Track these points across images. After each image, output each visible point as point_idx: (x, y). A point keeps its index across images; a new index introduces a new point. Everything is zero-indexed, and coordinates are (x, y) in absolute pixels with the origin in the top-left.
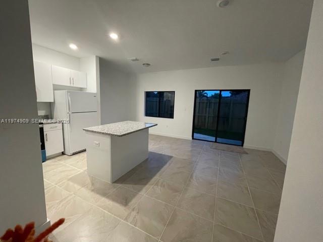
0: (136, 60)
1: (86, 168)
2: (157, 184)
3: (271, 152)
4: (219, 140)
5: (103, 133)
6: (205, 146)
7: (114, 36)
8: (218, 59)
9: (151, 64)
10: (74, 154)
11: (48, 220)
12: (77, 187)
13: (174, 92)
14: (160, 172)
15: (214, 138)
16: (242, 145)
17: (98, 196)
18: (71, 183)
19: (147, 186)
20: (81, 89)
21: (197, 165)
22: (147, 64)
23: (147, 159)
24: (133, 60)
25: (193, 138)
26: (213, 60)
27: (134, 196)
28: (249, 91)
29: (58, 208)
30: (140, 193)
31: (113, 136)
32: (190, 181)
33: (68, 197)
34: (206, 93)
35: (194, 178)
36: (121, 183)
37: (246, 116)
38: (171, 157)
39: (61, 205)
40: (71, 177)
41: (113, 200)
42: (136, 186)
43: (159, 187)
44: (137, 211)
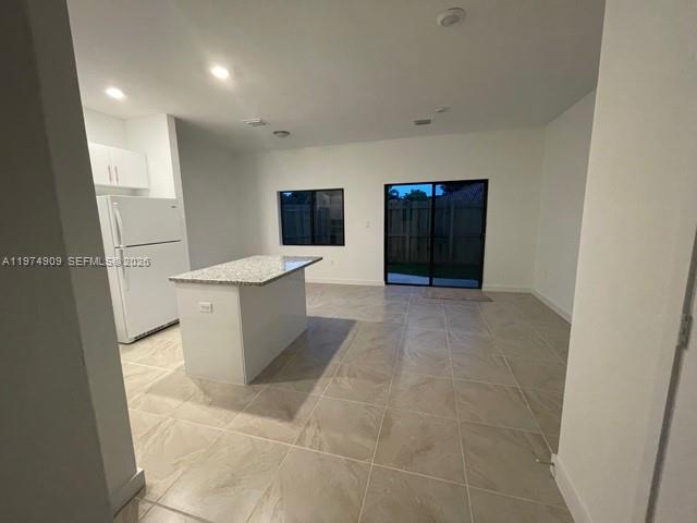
0: (262, 123)
1: (183, 362)
2: (339, 373)
3: (530, 294)
4: (435, 281)
5: (221, 283)
6: (412, 295)
7: (220, 72)
8: (428, 122)
9: (291, 132)
10: (138, 339)
11: (139, 470)
12: (173, 403)
13: (342, 190)
14: (339, 352)
15: (428, 279)
16: (480, 287)
17: (224, 413)
18: (155, 398)
19: (321, 380)
20: (134, 191)
21: (405, 330)
22: (284, 132)
23: (305, 332)
24: (255, 124)
25: (387, 283)
26: (419, 123)
27: (302, 401)
28: (485, 182)
29: (146, 447)
30: (312, 394)
31: (243, 287)
32: (400, 359)
33: (160, 424)
34: (394, 191)
35: (407, 353)
36: (267, 383)
37: (484, 231)
38: (352, 322)
39: (150, 441)
40: (149, 385)
41: (261, 414)
42: (299, 384)
43: (346, 378)
44: (316, 425)
